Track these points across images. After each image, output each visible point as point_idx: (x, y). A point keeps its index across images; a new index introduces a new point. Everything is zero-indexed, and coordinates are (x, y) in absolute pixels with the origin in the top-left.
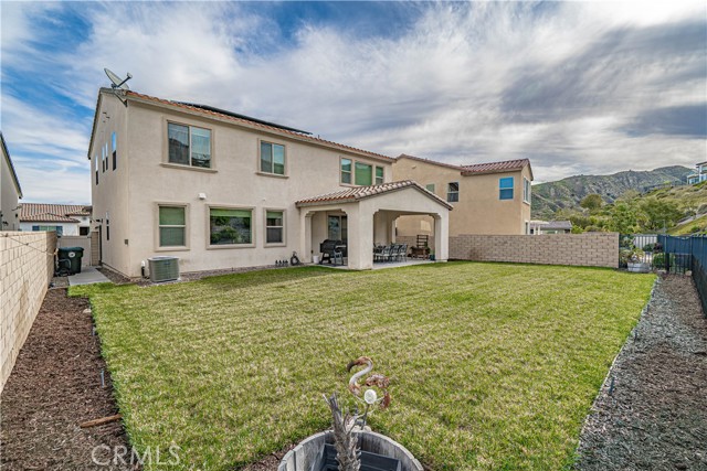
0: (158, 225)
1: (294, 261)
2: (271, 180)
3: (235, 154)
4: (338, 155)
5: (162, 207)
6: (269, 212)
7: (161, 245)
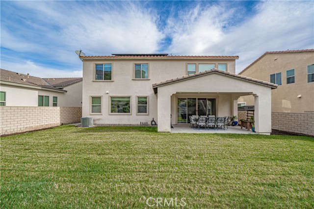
0: (91, 105)
1: (153, 123)
2: (141, 81)
3: (123, 73)
4: (185, 63)
5: (93, 98)
6: (139, 98)
7: (92, 112)
